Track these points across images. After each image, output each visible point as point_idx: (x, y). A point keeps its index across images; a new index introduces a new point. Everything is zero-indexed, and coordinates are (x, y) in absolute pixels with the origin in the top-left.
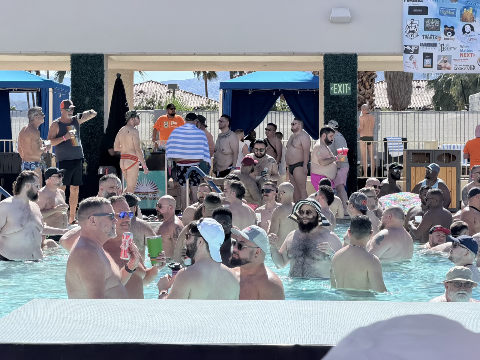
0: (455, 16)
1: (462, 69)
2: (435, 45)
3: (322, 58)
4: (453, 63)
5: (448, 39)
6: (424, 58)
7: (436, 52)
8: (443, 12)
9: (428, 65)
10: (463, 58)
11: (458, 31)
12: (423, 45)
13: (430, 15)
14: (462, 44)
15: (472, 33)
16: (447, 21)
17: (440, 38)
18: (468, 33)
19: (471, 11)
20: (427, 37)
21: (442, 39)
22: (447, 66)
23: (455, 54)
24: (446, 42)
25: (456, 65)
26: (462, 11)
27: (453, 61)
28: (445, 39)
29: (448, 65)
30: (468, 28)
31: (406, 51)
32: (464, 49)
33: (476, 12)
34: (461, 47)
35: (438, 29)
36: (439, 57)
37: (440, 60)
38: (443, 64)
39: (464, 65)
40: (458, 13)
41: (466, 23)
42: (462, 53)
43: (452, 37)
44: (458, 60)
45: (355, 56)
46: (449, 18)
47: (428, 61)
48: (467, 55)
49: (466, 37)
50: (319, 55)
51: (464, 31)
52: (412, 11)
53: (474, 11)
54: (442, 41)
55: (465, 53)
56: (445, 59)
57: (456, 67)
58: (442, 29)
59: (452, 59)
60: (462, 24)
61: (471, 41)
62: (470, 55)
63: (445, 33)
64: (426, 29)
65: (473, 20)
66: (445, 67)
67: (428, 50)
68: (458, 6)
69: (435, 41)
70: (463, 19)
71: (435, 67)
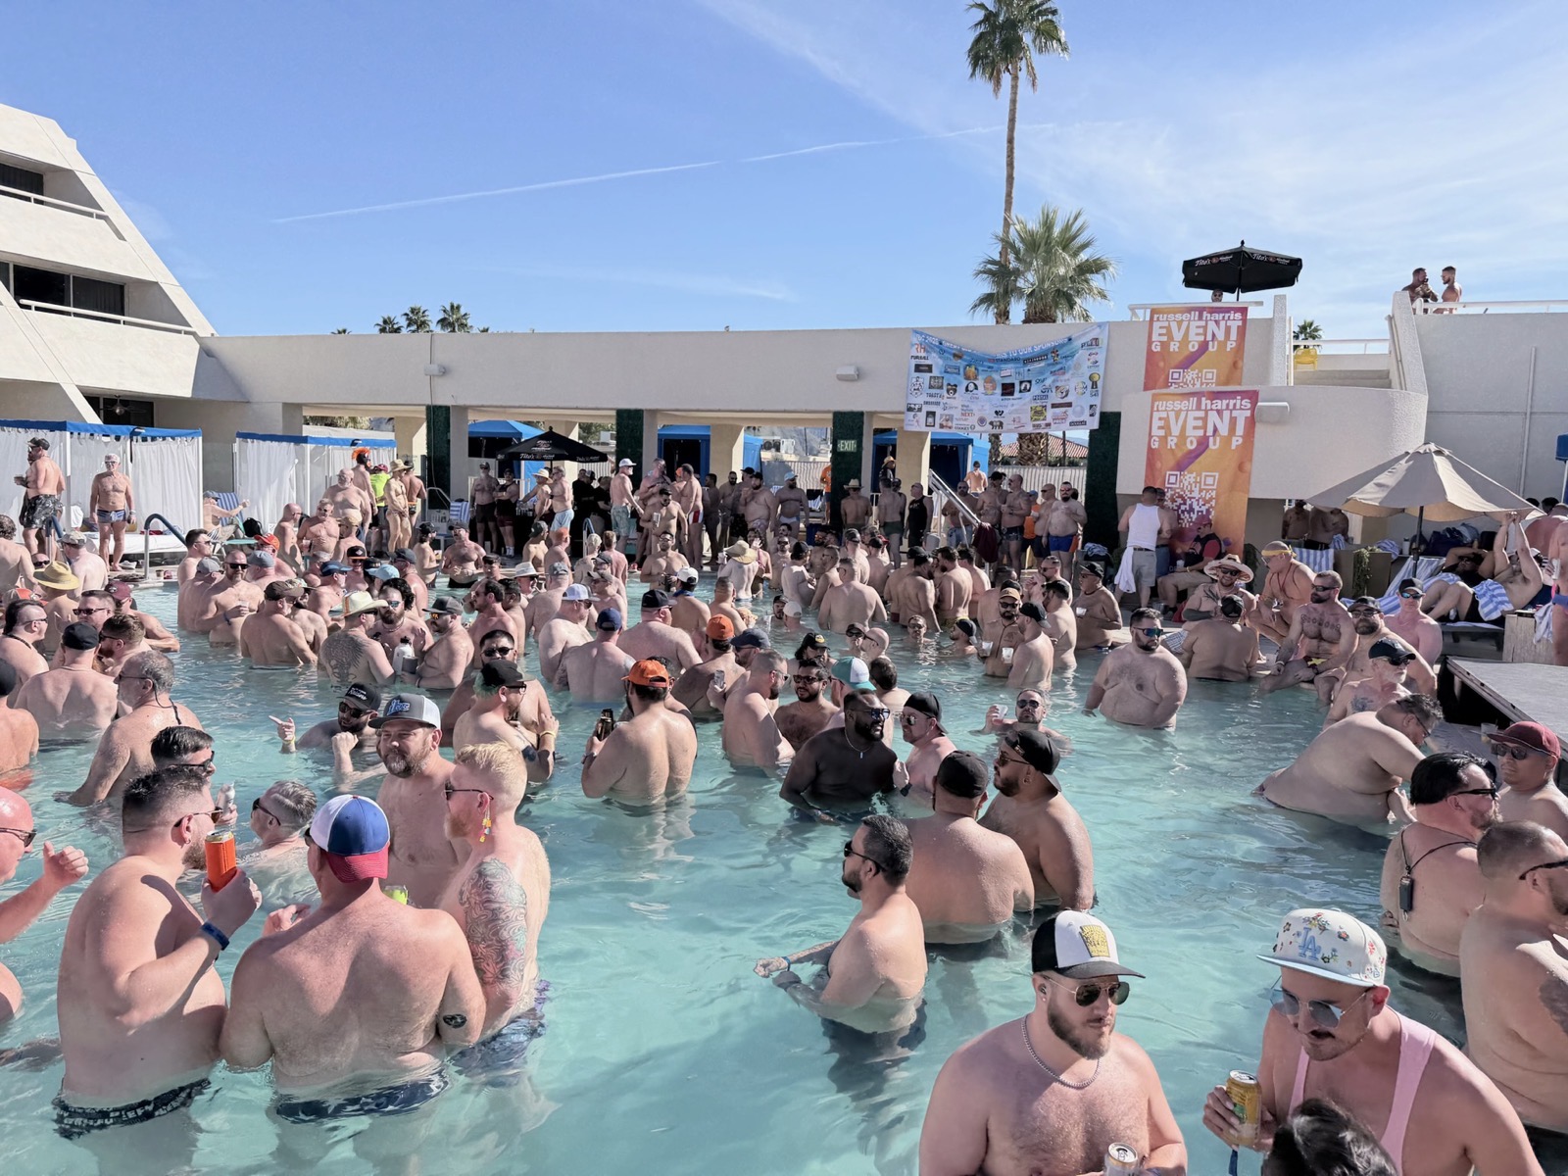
0: (959, 373)
2: (938, 403)
3: (830, 416)
4: (955, 422)
5: (951, 398)
6: (927, 416)
7: (938, 410)
8: (946, 371)
9: (931, 423)
11: (961, 389)
12: (926, 403)
13: (935, 372)
14: (964, 403)
15: (974, 390)
16: (952, 379)
17: (943, 396)
18: (972, 392)
19: (973, 369)
20: (931, 396)
22: (947, 426)
23: (956, 413)
24: (948, 401)
25: (957, 425)
26: (965, 368)
28: (947, 397)
29: (950, 424)
30: (971, 387)
31: (910, 409)
32: (965, 408)
33: (979, 370)
34: (963, 406)
35: (941, 387)
36: (941, 415)
38: (944, 423)
39: (964, 425)
40: (962, 370)
41: (969, 381)
42: (963, 412)
43: (955, 396)
44: (960, 419)
45: (862, 414)
46: (953, 376)
47: (930, 420)
48: (968, 414)
49: (969, 395)
50: (828, 412)
51: (967, 390)
52: (918, 368)
53: (977, 368)
54: (945, 400)
55: (966, 412)
56: (948, 418)
57: (956, 427)
58: (945, 388)
59: (954, 419)
60: (965, 383)
61: (974, 401)
63: (948, 391)
64: (931, 387)
65: (976, 379)
66: (945, 427)
67: (932, 408)
68: (961, 363)
69: (939, 400)
70: (967, 378)
71: (937, 425)
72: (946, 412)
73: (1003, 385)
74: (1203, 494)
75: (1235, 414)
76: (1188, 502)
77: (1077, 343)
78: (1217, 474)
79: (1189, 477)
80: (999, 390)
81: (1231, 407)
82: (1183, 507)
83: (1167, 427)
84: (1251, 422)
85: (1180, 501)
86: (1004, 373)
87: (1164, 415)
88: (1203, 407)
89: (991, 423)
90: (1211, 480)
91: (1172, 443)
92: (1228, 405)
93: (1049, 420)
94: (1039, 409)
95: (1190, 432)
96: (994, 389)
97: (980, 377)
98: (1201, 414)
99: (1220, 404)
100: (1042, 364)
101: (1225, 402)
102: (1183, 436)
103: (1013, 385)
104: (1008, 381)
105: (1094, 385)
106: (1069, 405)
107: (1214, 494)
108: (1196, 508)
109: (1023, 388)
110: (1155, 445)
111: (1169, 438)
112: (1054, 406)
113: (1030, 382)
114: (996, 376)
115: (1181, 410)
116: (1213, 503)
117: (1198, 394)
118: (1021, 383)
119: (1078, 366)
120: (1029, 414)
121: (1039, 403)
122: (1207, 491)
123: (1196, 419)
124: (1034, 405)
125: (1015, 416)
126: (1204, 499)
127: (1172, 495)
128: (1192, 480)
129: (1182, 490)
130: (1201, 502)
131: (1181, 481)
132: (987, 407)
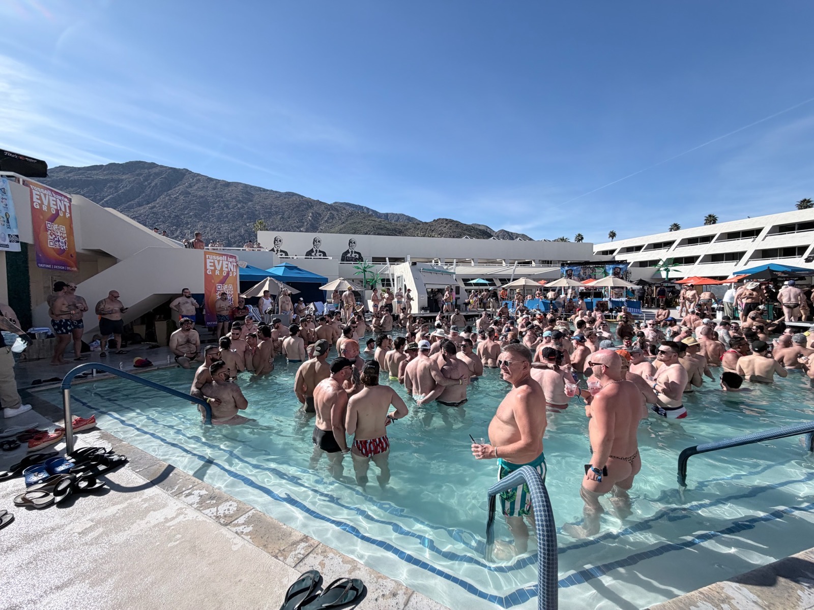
88: (228, 260)
99: (231, 260)
110: (209, 272)
111: (216, 271)
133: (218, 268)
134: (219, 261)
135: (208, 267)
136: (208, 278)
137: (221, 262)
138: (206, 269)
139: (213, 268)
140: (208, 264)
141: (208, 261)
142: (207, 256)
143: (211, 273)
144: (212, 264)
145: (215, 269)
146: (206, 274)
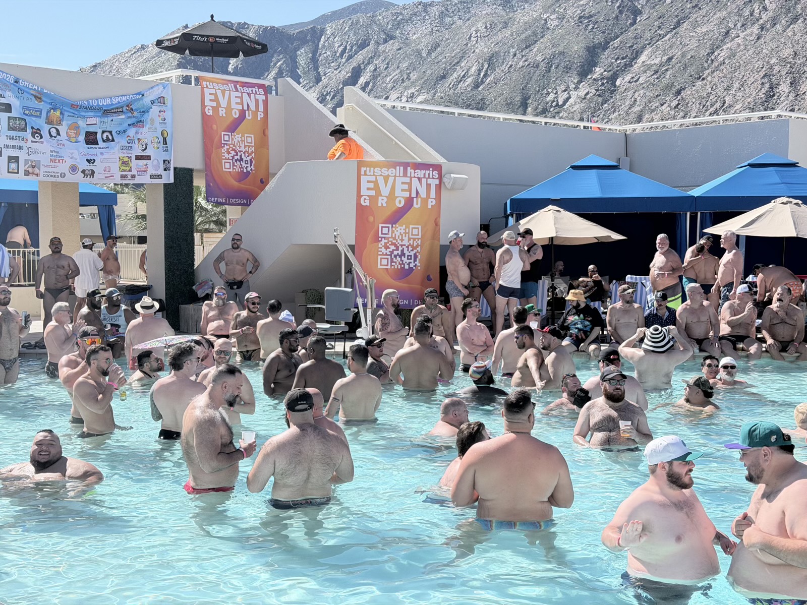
0: (41, 117)
1: (52, 176)
2: (21, 148)
5: (36, 142)
6: (9, 162)
7: (22, 155)
8: (27, 112)
9: (13, 169)
10: (53, 164)
11: (45, 133)
12: (7, 146)
13: (14, 114)
14: (53, 149)
15: (58, 137)
16: (33, 122)
17: (27, 140)
18: (55, 137)
19: (58, 113)
20: (12, 138)
21: (29, 141)
22: (36, 173)
23: (44, 160)
24: (34, 145)
25: (46, 172)
26: (48, 112)
27: (42, 167)
28: (32, 142)
29: (36, 171)
30: (54, 132)
32: (55, 154)
33: (63, 115)
34: (52, 151)
35: (25, 130)
36: (26, 162)
37: (27, 166)
38: (30, 170)
39: (54, 172)
40: (44, 114)
41: (52, 126)
42: (52, 158)
43: (40, 140)
44: (48, 166)
46: (33, 118)
47: (13, 166)
48: (57, 161)
49: (54, 141)
51: (51, 136)
53: (61, 113)
54: (29, 144)
55: (56, 158)
56: (34, 164)
57: (46, 174)
58: (29, 130)
59: (41, 165)
61: (59, 147)
62: (61, 161)
63: (33, 135)
64: (10, 128)
65: (60, 124)
66: (33, 173)
67: (14, 153)
68: (44, 106)
69: (21, 143)
70: (49, 122)
71: (22, 171)
72: (32, 157)
73: (87, 133)
74: (411, 242)
75: (430, 181)
76: (400, 249)
77: (147, 100)
78: (420, 227)
79: (399, 229)
80: (82, 138)
81: (427, 176)
82: (395, 253)
83: (376, 188)
84: (439, 187)
85: (393, 247)
86: (90, 121)
87: (373, 178)
88: (409, 175)
89: (83, 172)
90: (416, 231)
91: (382, 202)
92: (425, 174)
93: (134, 172)
94: (126, 159)
95: (398, 193)
96: (78, 134)
97: (64, 123)
98: (407, 180)
99: (420, 173)
100: (123, 117)
101: (423, 172)
102: (392, 196)
103: (96, 133)
104: (91, 129)
105: (165, 140)
106: (148, 158)
107: (419, 242)
108: (407, 253)
109: (105, 138)
110: (365, 203)
111: (380, 198)
112: (139, 158)
113: (111, 132)
114: (81, 123)
115: (388, 176)
116: (419, 249)
117: (406, 165)
118: (103, 132)
119: (152, 122)
120: (119, 164)
121: (125, 154)
122: (414, 239)
123: (403, 183)
124: (122, 155)
125: (106, 164)
126: (412, 246)
127: (386, 243)
128: (403, 231)
129: (394, 239)
130: (410, 249)
131: (393, 232)
132: (76, 155)
133: (385, 191)
134: (386, 178)
135: (364, 192)
136: (362, 213)
137: (391, 180)
138: (359, 196)
139: (373, 193)
140: (364, 185)
141: (364, 179)
142: (363, 169)
143: (367, 203)
144: (371, 185)
145: (379, 193)
146: (359, 204)
